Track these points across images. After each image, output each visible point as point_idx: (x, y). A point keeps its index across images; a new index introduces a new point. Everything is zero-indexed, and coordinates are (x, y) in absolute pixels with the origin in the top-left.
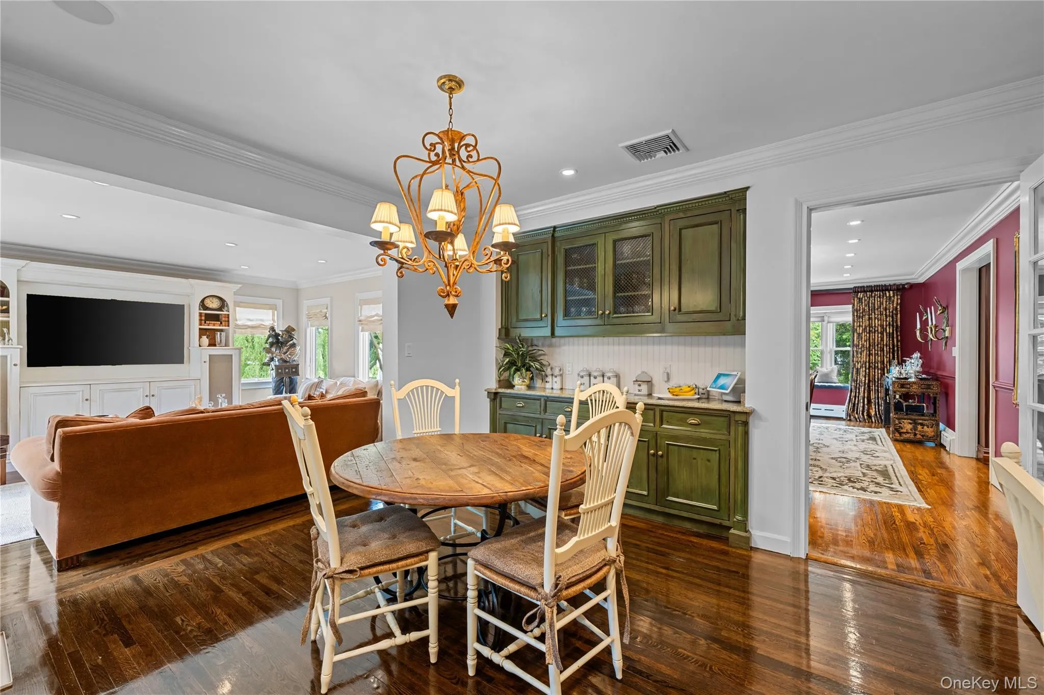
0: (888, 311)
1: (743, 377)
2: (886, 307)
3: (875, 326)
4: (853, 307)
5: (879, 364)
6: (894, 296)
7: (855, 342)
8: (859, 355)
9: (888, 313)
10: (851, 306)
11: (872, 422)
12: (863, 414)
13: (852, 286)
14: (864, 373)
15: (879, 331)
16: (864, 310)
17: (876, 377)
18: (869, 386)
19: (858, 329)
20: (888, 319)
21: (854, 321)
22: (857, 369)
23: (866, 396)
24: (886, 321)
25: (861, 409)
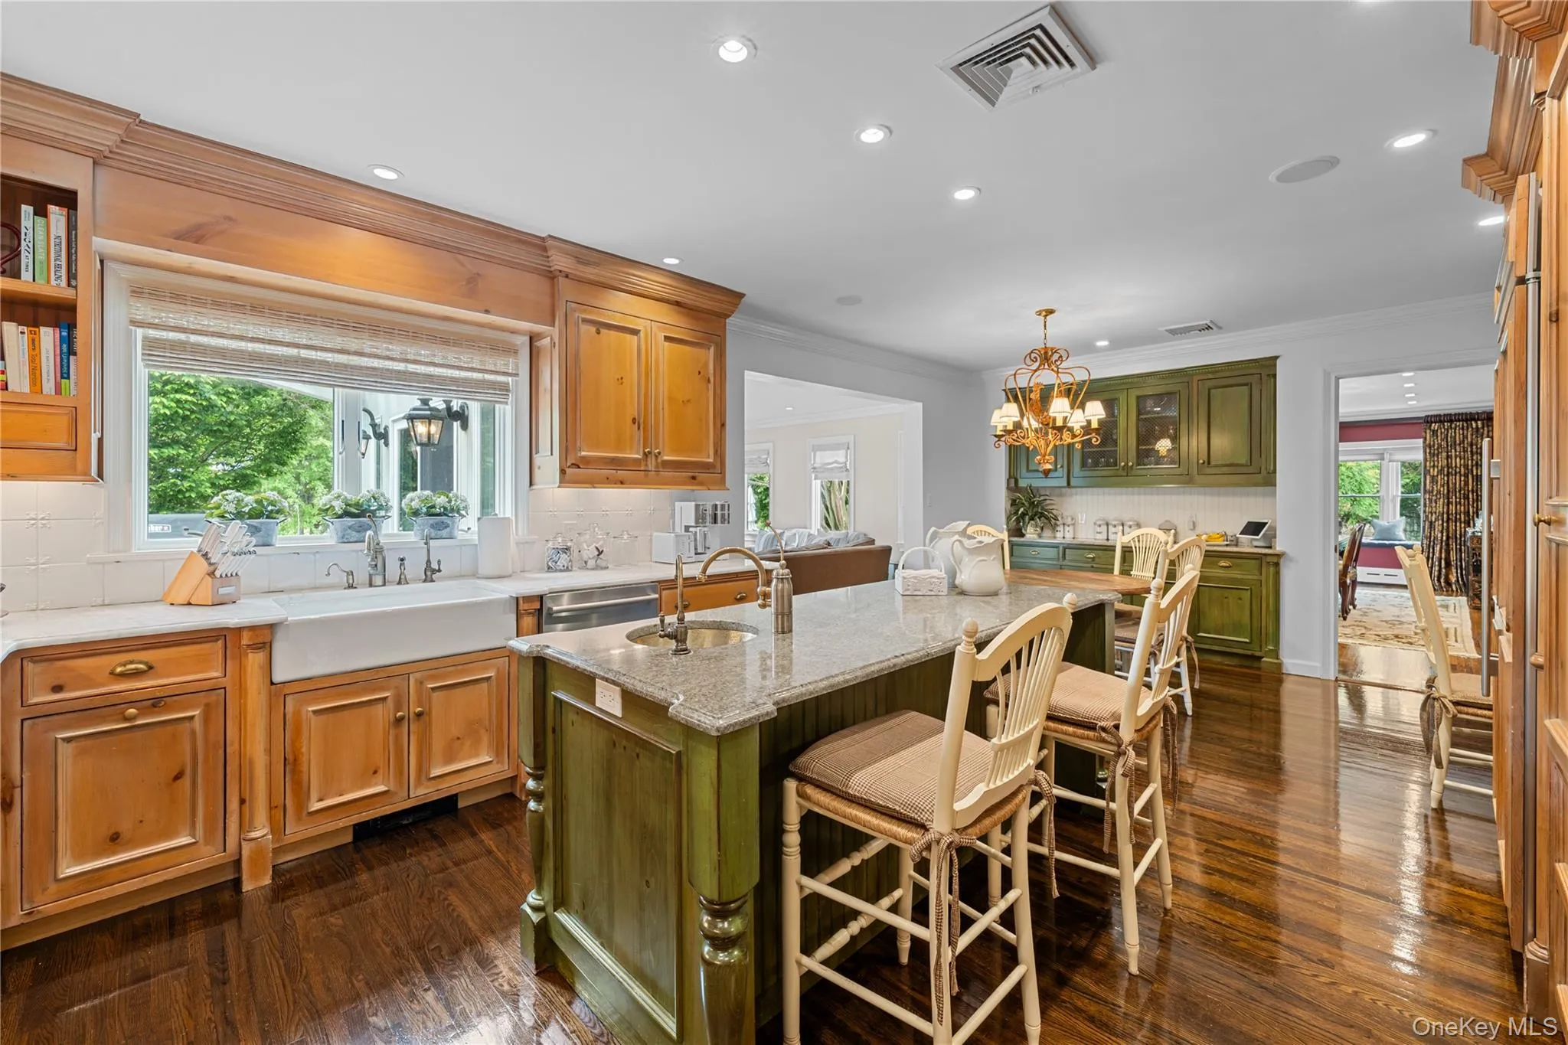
0: (1474, 447)
1: (1273, 525)
2: (1472, 442)
3: (1456, 466)
4: (1424, 442)
5: (1462, 516)
6: (1483, 427)
7: (1428, 487)
8: (1434, 504)
9: (1474, 450)
10: (1421, 440)
11: (1452, 590)
12: (1439, 580)
13: (1423, 415)
14: (1440, 528)
15: (1462, 473)
16: (1440, 446)
17: (1458, 532)
18: (1448, 545)
19: (1432, 470)
20: (1475, 458)
21: (1425, 460)
22: (1431, 522)
23: (1443, 556)
24: (1472, 460)
25: (1436, 573)
